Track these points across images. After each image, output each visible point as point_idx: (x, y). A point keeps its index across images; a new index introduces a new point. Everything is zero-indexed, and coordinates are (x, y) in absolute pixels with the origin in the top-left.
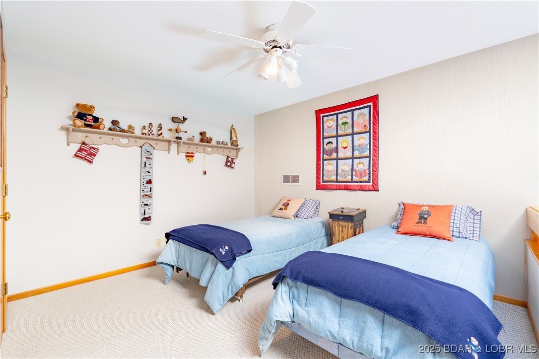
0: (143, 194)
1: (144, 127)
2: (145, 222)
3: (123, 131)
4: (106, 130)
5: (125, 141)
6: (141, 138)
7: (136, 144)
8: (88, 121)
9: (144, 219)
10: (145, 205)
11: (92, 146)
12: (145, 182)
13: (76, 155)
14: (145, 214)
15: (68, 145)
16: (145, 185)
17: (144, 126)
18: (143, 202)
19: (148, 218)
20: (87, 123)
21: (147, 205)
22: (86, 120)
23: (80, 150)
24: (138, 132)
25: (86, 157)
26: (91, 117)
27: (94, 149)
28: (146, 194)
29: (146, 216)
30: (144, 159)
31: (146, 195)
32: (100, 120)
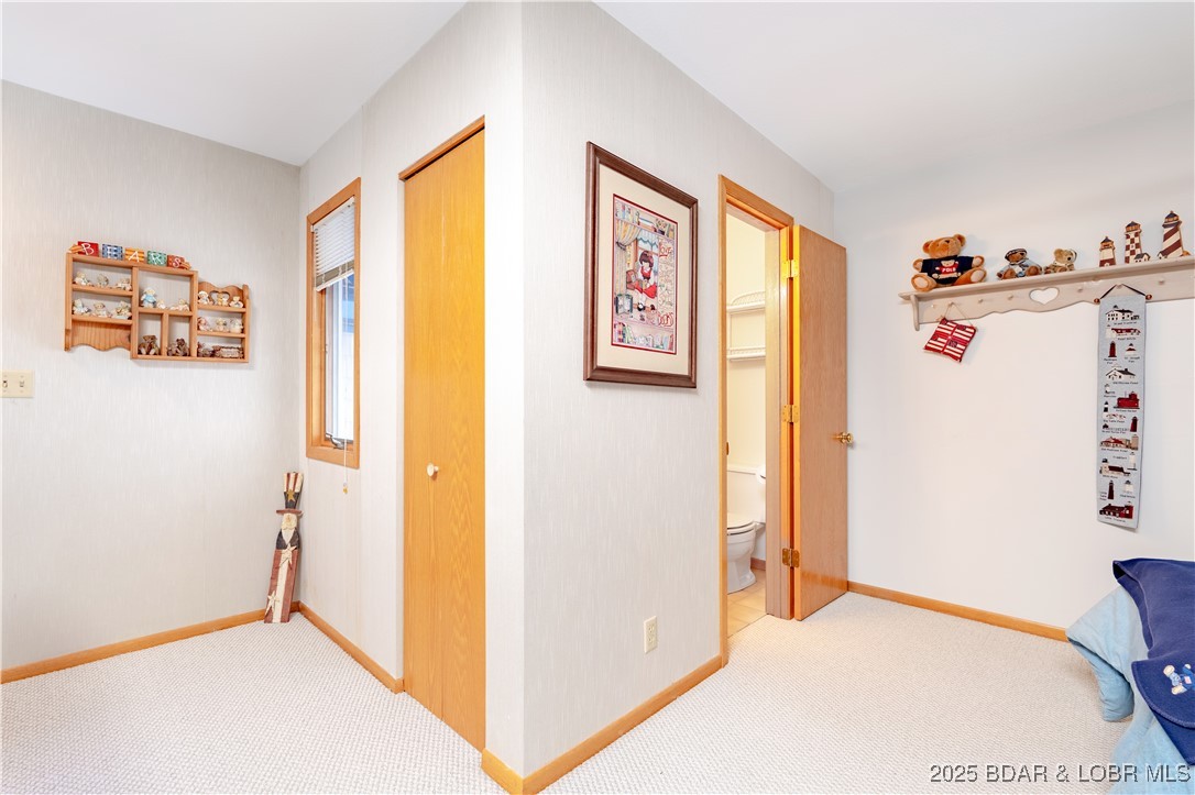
0: (1107, 436)
1: (1107, 243)
2: (1114, 519)
3: (1036, 271)
4: (992, 280)
5: (1045, 296)
6: (1096, 277)
7: (1082, 296)
8: (946, 272)
9: (1108, 510)
10: (1112, 468)
11: (959, 323)
12: (1114, 402)
13: (927, 348)
14: (1111, 496)
15: (917, 329)
16: (1112, 411)
17: (1107, 240)
18: (1105, 461)
19: (1121, 509)
20: (942, 276)
21: (1120, 470)
22: (939, 272)
23: (936, 336)
24: (1088, 261)
25: (944, 348)
26: (951, 263)
27: (963, 328)
28: (1118, 437)
29: (1114, 503)
30: (1112, 336)
31: (1117, 442)
32: (975, 262)
